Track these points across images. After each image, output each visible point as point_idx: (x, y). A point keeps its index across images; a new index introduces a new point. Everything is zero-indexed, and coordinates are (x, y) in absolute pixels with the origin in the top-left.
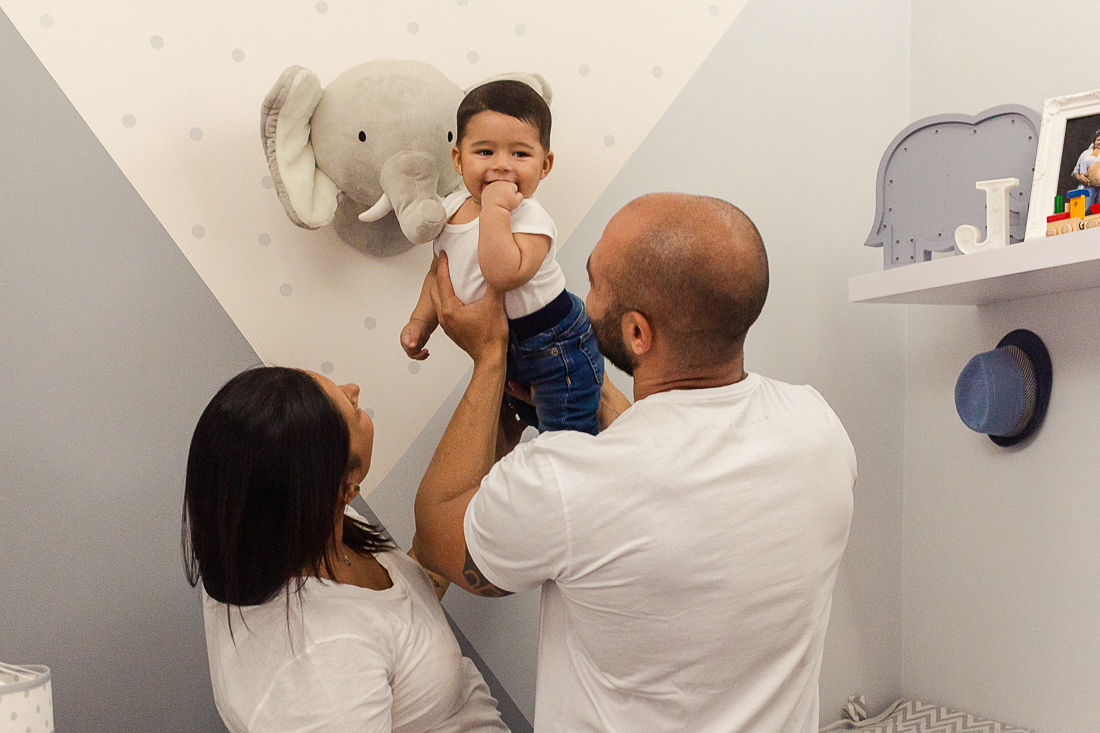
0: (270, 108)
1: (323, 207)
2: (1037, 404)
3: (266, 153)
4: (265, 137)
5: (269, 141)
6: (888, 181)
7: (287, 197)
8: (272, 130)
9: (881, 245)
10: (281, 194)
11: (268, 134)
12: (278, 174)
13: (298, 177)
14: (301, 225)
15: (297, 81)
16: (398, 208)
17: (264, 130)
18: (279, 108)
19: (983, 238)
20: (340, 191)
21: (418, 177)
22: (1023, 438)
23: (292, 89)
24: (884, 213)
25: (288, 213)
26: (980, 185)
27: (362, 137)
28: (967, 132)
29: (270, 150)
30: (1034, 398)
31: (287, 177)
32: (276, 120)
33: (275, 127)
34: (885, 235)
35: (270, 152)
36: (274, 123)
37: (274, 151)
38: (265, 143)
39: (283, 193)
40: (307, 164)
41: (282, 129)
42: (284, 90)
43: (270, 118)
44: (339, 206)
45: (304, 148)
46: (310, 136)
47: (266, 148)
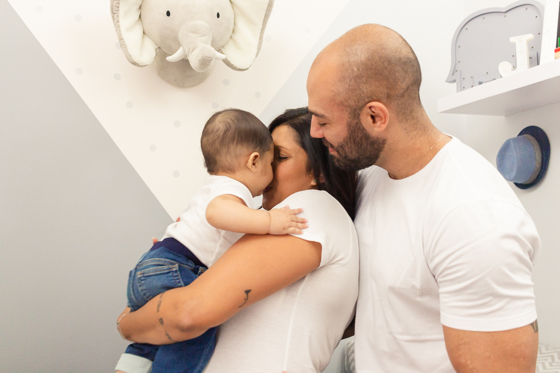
1: (147, 54)
2: (542, 165)
3: (114, 23)
4: (113, 13)
5: (115, 15)
6: (457, 47)
7: (126, 47)
8: (117, 9)
9: (454, 81)
10: (123, 46)
11: (114, 11)
12: (121, 35)
13: (133, 37)
14: (135, 64)
16: (188, 53)
17: (112, 9)
19: (514, 67)
20: (158, 47)
21: (200, 35)
22: (534, 184)
24: (456, 63)
25: (127, 57)
26: (512, 39)
27: (168, 14)
28: (501, 16)
29: (116, 21)
30: (540, 161)
31: (125, 35)
32: (119, 3)
33: (118, 7)
34: (457, 76)
35: (116, 22)
36: (118, 5)
37: (118, 21)
38: (113, 17)
39: (122, 44)
40: (138, 31)
41: (123, 8)
43: (115, 1)
44: (156, 55)
45: (137, 21)
46: (140, 16)
47: (114, 20)
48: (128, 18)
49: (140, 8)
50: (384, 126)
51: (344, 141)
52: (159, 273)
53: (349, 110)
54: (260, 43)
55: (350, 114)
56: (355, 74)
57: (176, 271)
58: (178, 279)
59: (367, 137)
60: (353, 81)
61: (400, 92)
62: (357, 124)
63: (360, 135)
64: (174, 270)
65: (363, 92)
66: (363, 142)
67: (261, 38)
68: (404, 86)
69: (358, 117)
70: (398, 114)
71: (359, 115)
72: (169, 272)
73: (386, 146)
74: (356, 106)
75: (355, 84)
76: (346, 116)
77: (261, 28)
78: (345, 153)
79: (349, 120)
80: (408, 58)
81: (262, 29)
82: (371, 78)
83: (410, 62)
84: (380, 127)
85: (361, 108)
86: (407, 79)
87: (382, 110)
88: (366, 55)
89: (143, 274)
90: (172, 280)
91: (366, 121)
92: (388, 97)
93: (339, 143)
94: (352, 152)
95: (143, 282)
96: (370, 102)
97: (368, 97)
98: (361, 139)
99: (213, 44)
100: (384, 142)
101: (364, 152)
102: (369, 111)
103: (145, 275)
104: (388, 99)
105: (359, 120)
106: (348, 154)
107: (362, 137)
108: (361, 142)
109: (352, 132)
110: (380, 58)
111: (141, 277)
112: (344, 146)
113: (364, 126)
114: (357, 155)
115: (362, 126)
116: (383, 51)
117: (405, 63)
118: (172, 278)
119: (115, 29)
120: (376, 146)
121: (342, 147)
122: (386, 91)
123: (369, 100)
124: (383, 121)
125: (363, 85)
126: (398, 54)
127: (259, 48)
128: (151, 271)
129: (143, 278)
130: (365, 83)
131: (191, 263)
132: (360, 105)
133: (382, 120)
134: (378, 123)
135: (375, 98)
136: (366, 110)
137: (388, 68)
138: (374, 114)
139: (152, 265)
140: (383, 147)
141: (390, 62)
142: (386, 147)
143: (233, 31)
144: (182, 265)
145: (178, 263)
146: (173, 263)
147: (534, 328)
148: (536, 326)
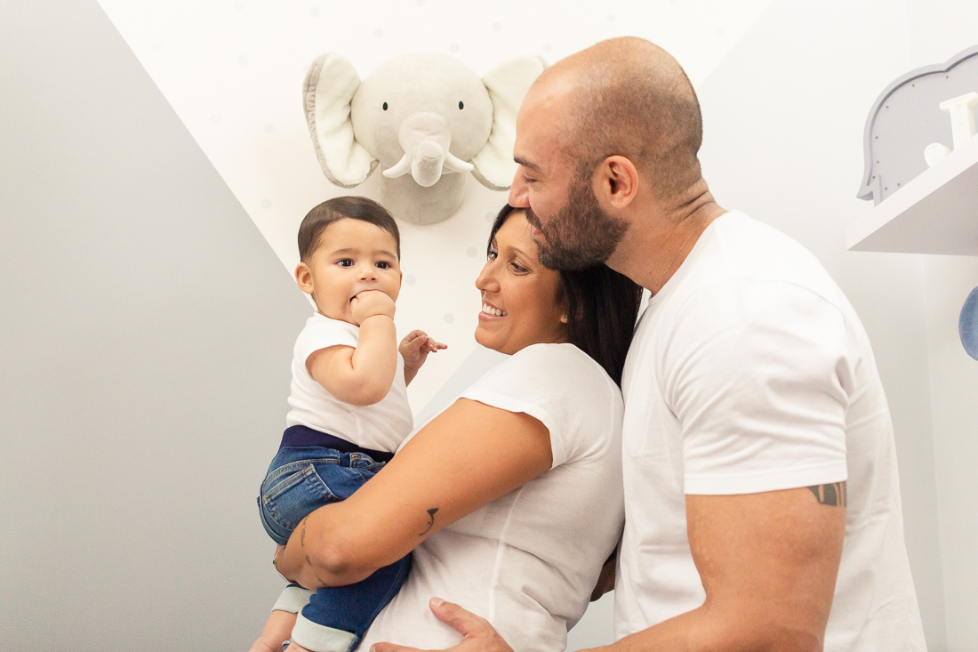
0: (309, 86)
1: (357, 169)
3: (308, 124)
4: (307, 111)
5: (310, 114)
6: (873, 138)
7: (324, 159)
8: (311, 104)
9: (872, 195)
11: (309, 109)
12: (317, 141)
13: (337, 145)
14: (336, 183)
15: (328, 61)
17: (305, 105)
18: (314, 85)
20: (374, 159)
21: (428, 133)
23: (324, 69)
24: (872, 165)
25: (325, 172)
26: (943, 106)
27: (385, 107)
28: (940, 78)
29: (311, 121)
31: (323, 142)
32: (314, 96)
33: (314, 102)
34: (875, 185)
35: (312, 123)
36: (313, 98)
37: (314, 122)
38: (307, 116)
39: (320, 156)
40: (345, 137)
41: (320, 103)
42: (316, 68)
43: (309, 94)
44: (372, 171)
45: (344, 123)
46: (350, 116)
47: (308, 120)
48: (330, 117)
49: (350, 103)
50: (627, 200)
51: (560, 215)
52: (289, 487)
53: (576, 162)
55: (577, 169)
56: (597, 106)
57: (313, 474)
58: (319, 485)
59: (598, 214)
60: (592, 116)
61: (663, 150)
62: (586, 188)
63: (587, 208)
64: (309, 474)
65: (606, 137)
66: (590, 222)
68: (671, 141)
69: (589, 178)
70: (655, 185)
71: (592, 173)
72: (303, 480)
73: (628, 233)
74: (589, 157)
75: (595, 122)
76: (570, 174)
78: (558, 238)
79: (574, 180)
80: (686, 101)
82: (621, 116)
83: (688, 108)
84: (621, 199)
85: (597, 163)
86: (678, 133)
87: (628, 172)
88: (621, 80)
89: (270, 496)
90: (312, 489)
91: (601, 187)
92: (642, 153)
93: (551, 217)
94: (569, 236)
95: (274, 509)
96: (613, 155)
97: (611, 147)
98: (588, 215)
99: (455, 149)
100: (625, 227)
101: (590, 239)
102: (608, 169)
103: (273, 497)
104: (642, 158)
105: (591, 183)
106: (562, 239)
107: (590, 213)
108: (588, 222)
109: (575, 201)
110: (642, 88)
111: (269, 503)
112: (559, 225)
113: (596, 195)
114: (577, 244)
115: (594, 194)
116: (649, 79)
117: (679, 107)
118: (311, 487)
119: (309, 134)
120: (610, 230)
121: (554, 226)
122: (641, 143)
123: (612, 151)
124: (628, 191)
125: (607, 126)
126: (670, 89)
128: (279, 488)
129: (272, 503)
130: (610, 123)
131: (334, 453)
132: (596, 157)
133: (626, 189)
134: (619, 193)
135: (622, 150)
136: (604, 169)
137: (652, 107)
138: (614, 178)
139: (278, 479)
140: (624, 235)
141: (655, 99)
142: (628, 235)
143: (491, 132)
144: (320, 460)
145: (313, 461)
146: (306, 465)
147: (817, 494)
148: (825, 493)
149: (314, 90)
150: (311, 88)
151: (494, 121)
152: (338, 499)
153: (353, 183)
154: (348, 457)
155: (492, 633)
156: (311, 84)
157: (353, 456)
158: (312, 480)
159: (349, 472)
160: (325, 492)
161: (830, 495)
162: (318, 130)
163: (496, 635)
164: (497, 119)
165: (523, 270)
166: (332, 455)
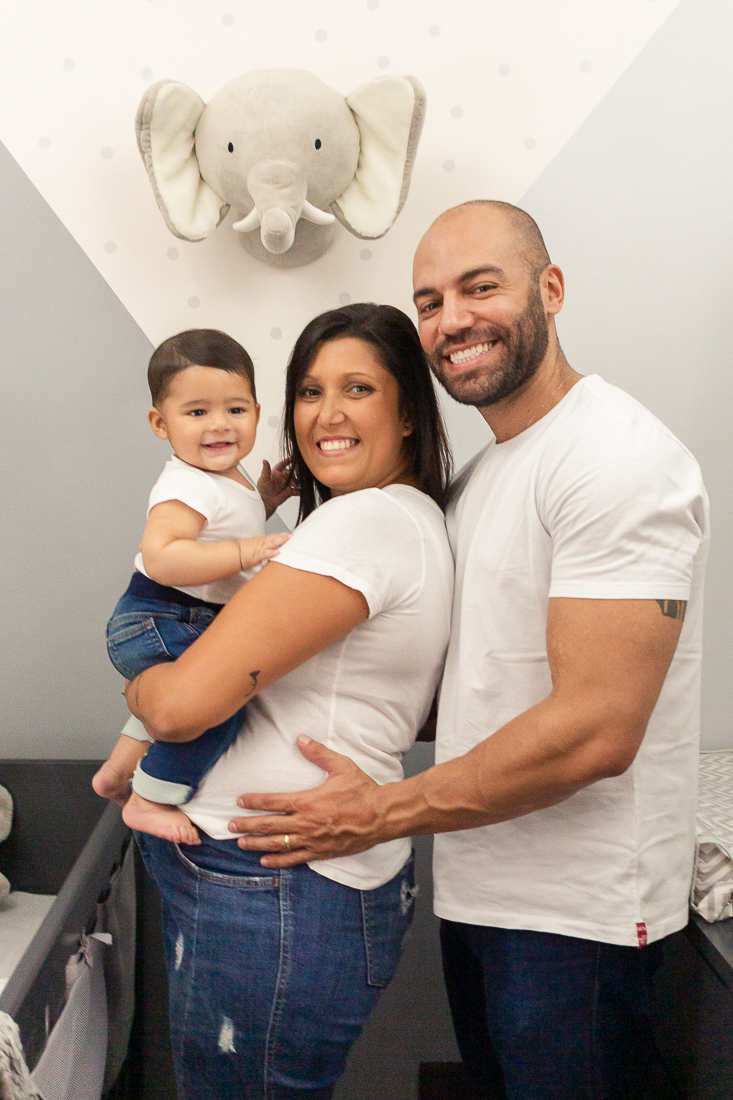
0: (142, 124)
1: (205, 218)
4: (143, 153)
5: (146, 156)
7: (166, 210)
8: (147, 144)
11: (144, 148)
12: (156, 188)
13: (179, 190)
14: (182, 237)
15: (162, 94)
16: (261, 219)
17: (140, 145)
18: (148, 123)
20: (223, 204)
21: (278, 185)
23: (157, 104)
25: (168, 225)
27: (231, 148)
29: (148, 164)
31: (163, 189)
32: (149, 135)
33: (149, 141)
35: (149, 167)
36: (148, 138)
37: (152, 165)
38: (143, 158)
39: (162, 206)
40: (190, 178)
41: (157, 143)
42: (148, 104)
43: (143, 133)
44: (222, 218)
45: (186, 161)
46: (194, 149)
47: (145, 163)
48: (170, 158)
49: (194, 134)
52: (130, 637)
54: (405, 188)
57: (152, 630)
58: (157, 642)
64: (149, 628)
67: (407, 176)
72: (143, 634)
77: (405, 158)
81: (407, 161)
89: (114, 641)
90: (150, 644)
95: (116, 653)
99: (312, 197)
103: (116, 643)
111: (112, 647)
118: (150, 642)
119: (148, 179)
127: (403, 197)
128: (121, 636)
129: (114, 648)
131: (175, 609)
143: (358, 166)
144: (160, 614)
145: (154, 614)
146: (147, 617)
147: (662, 607)
148: (669, 608)
149: (149, 128)
150: (144, 126)
151: (361, 152)
152: (172, 658)
153: (200, 237)
154: (189, 612)
155: (355, 768)
156: (144, 122)
157: (193, 611)
158: (151, 635)
159: (186, 630)
160: (161, 650)
161: (674, 610)
162: (156, 175)
163: (359, 770)
164: (365, 150)
165: (366, 389)
166: (172, 611)
